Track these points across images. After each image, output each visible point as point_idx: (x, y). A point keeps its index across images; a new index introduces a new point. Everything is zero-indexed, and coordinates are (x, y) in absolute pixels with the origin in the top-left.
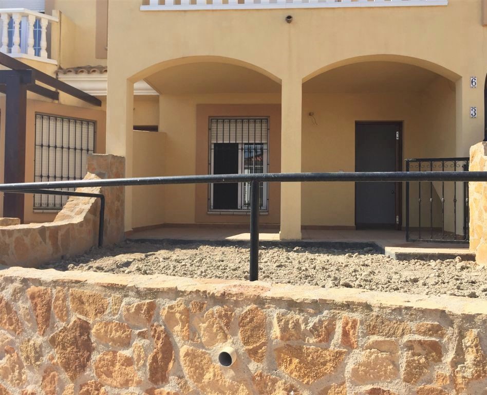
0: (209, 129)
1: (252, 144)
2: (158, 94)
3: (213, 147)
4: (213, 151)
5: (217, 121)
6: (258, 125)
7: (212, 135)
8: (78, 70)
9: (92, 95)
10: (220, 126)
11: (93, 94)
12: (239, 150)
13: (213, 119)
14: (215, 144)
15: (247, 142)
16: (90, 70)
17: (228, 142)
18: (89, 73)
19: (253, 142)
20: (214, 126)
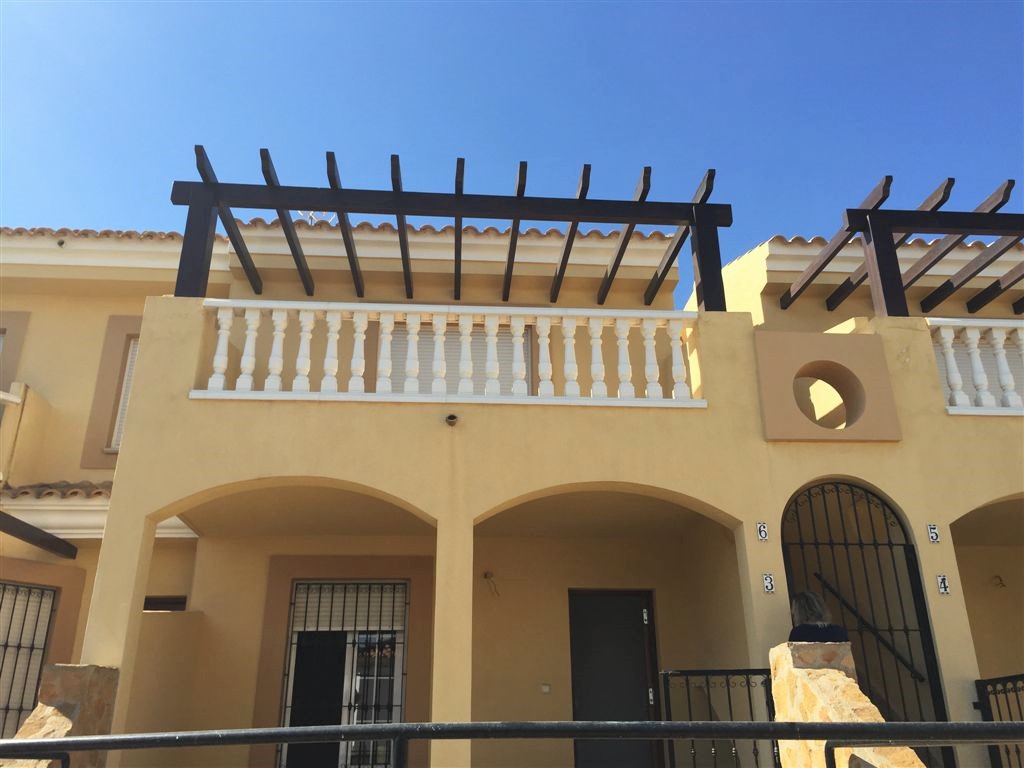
0: (291, 604)
1: (374, 632)
2: (197, 536)
3: (295, 640)
4: (294, 647)
5: (308, 589)
6: (387, 596)
7: (296, 614)
8: (42, 490)
9: (61, 537)
10: (313, 597)
11: (63, 535)
12: (348, 645)
13: (300, 585)
14: (299, 633)
15: (365, 629)
16: (66, 490)
17: (327, 629)
18: (64, 496)
19: (376, 628)
20: (301, 598)
